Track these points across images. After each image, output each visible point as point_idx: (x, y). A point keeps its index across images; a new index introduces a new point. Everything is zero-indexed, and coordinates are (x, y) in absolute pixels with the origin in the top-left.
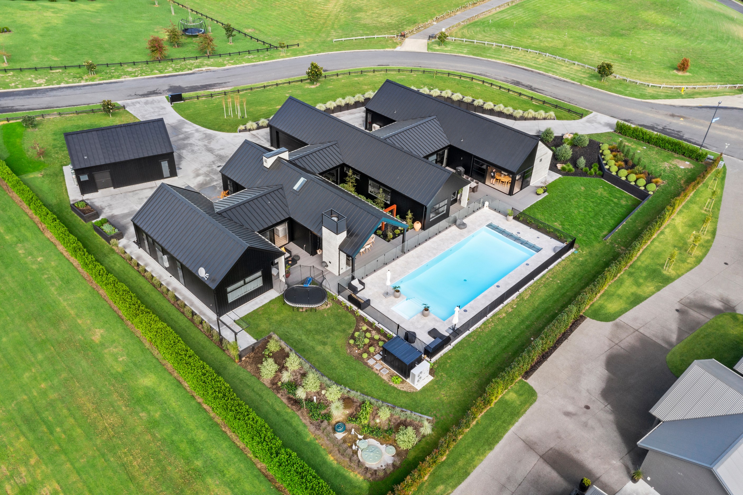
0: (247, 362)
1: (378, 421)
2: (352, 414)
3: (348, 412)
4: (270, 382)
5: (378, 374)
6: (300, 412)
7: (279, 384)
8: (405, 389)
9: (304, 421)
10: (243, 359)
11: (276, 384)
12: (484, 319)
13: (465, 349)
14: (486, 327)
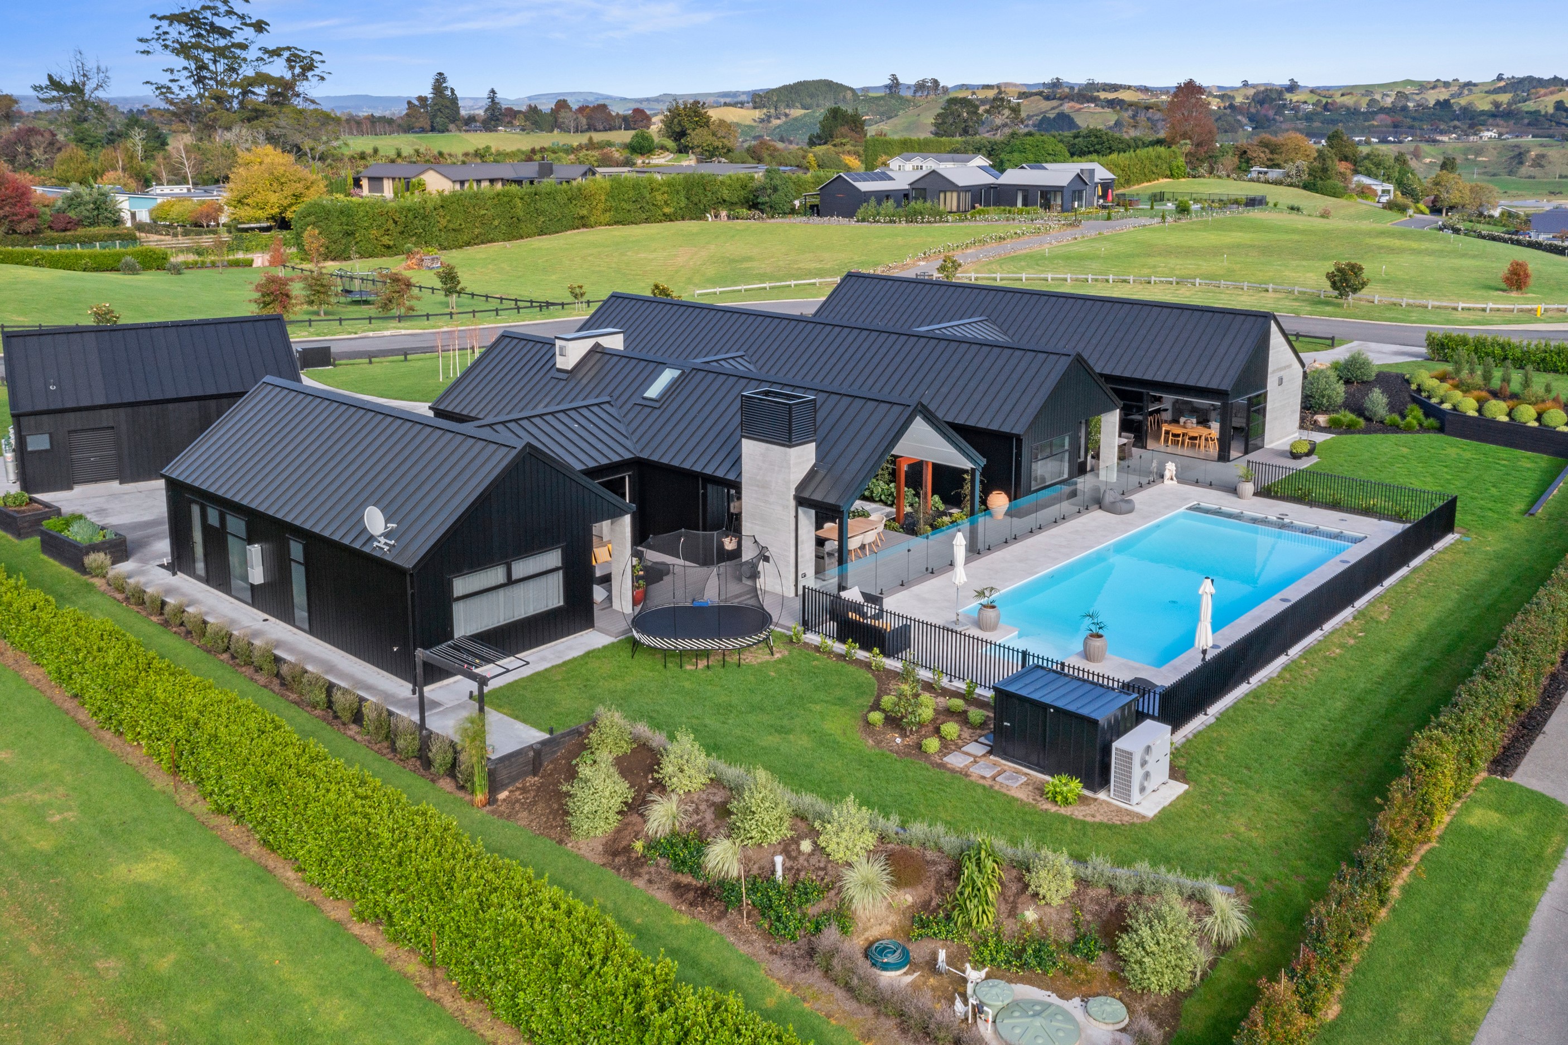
0: (518, 801)
1: (1030, 915)
2: (926, 905)
3: (910, 899)
4: (601, 848)
5: (991, 787)
6: (724, 922)
7: (639, 846)
8: (1098, 819)
9: (743, 949)
10: (503, 795)
11: (628, 849)
12: (1281, 660)
13: (1259, 720)
14: (1297, 675)
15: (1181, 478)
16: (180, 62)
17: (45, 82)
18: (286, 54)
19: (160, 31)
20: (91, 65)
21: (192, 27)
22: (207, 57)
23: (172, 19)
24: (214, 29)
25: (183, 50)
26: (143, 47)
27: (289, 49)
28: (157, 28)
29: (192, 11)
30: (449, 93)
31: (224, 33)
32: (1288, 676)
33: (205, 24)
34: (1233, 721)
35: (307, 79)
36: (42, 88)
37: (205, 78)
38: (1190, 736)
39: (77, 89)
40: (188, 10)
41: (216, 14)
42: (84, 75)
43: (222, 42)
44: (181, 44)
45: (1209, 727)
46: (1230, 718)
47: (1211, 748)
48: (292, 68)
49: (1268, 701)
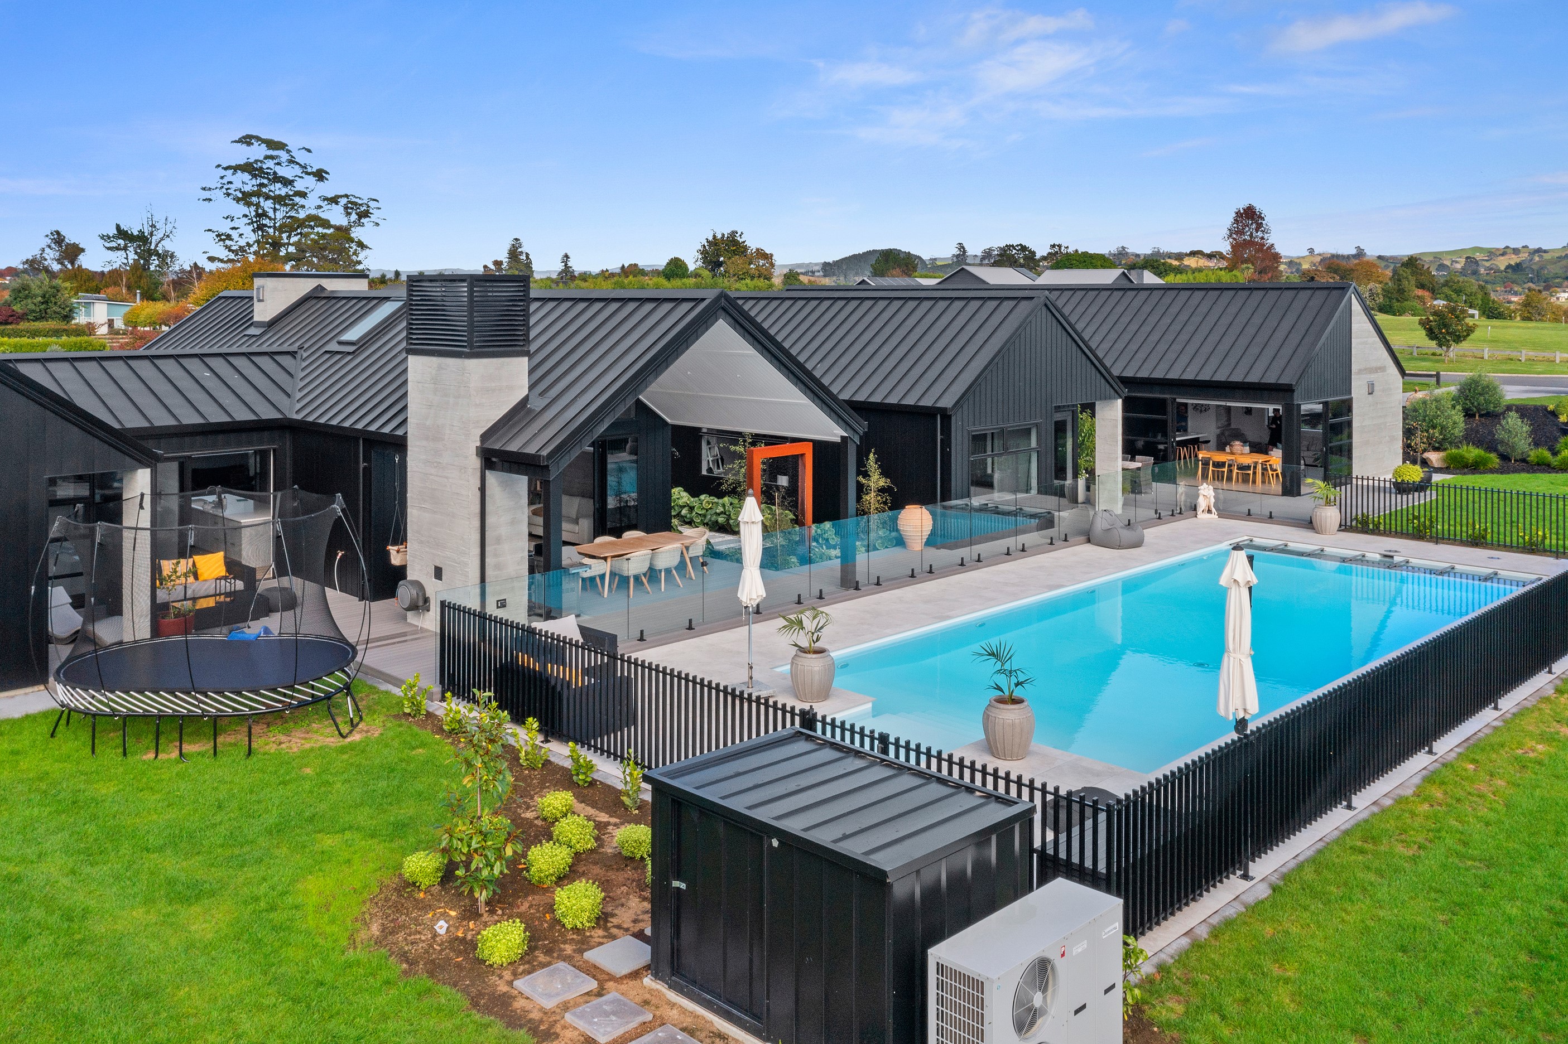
12: (1419, 763)
13: (1382, 893)
14: (1460, 793)
15: (1224, 511)
16: (241, 209)
17: (112, 231)
18: (343, 201)
19: (225, 181)
20: (159, 218)
21: (255, 176)
22: (267, 205)
23: (236, 168)
24: (277, 179)
25: (245, 198)
26: (207, 194)
27: (347, 196)
28: (222, 178)
29: (256, 161)
30: (523, 257)
31: (287, 182)
32: (1438, 794)
33: (267, 173)
34: (1315, 895)
35: (363, 225)
36: (109, 238)
37: (266, 225)
38: (1203, 932)
39: (142, 239)
40: (251, 160)
41: (279, 164)
42: (153, 226)
43: (283, 192)
44: (243, 193)
45: (1255, 909)
46: (1307, 888)
47: (1255, 967)
48: (348, 214)
49: (1399, 849)
